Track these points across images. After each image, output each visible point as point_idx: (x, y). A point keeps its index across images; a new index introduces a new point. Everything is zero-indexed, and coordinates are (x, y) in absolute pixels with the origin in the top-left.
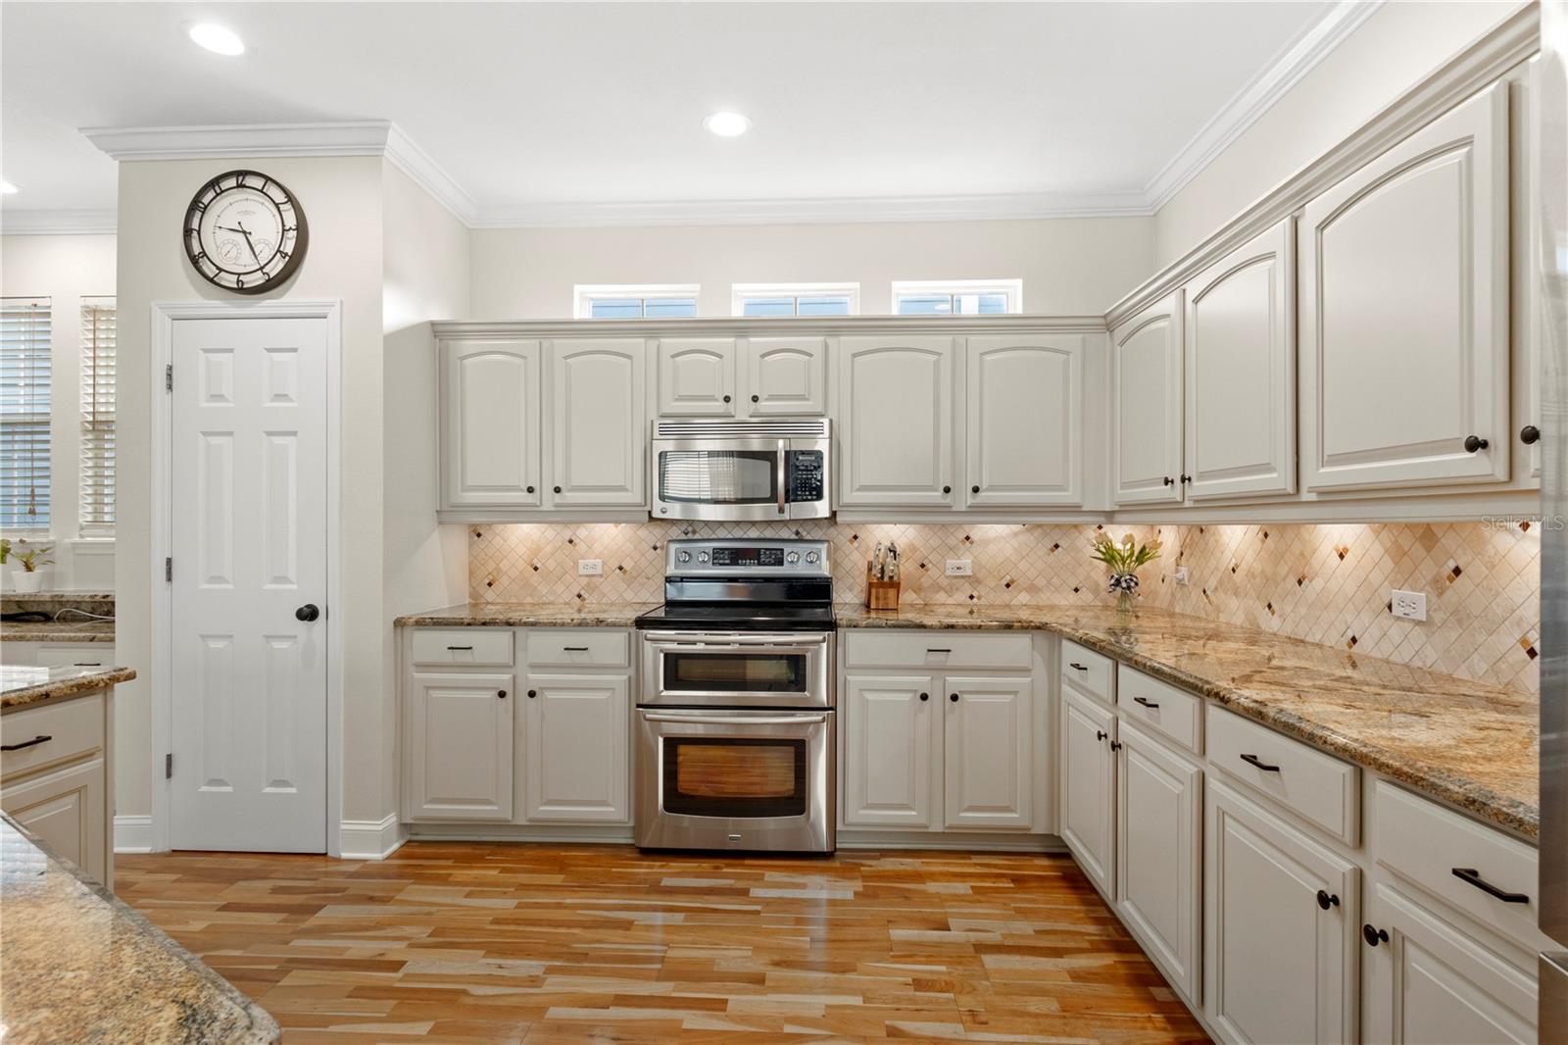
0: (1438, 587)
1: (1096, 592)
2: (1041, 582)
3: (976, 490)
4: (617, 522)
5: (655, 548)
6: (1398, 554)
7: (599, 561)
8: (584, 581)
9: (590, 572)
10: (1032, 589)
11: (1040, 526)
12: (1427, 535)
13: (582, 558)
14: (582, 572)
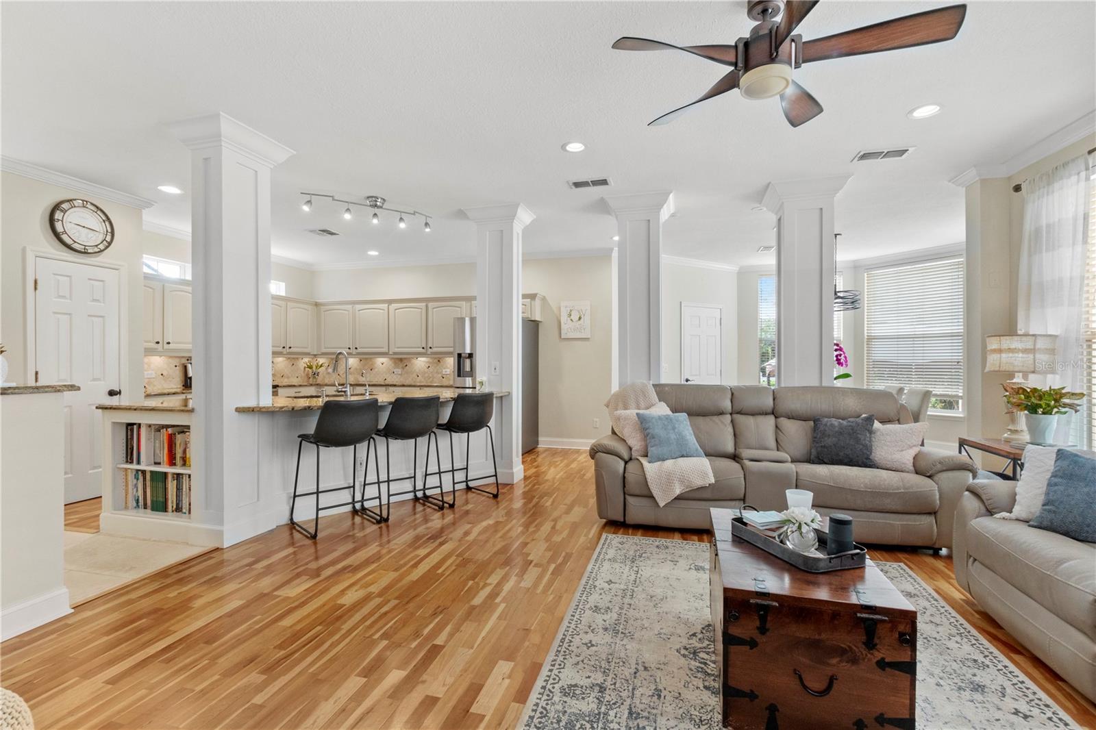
0: (403, 368)
1: (301, 377)
2: (290, 375)
3: (290, 348)
4: (161, 356)
5: (176, 366)
6: (395, 363)
7: (153, 372)
8: (146, 381)
9: (149, 377)
10: (288, 378)
11: (289, 358)
12: (401, 360)
13: (146, 371)
14: (146, 377)
